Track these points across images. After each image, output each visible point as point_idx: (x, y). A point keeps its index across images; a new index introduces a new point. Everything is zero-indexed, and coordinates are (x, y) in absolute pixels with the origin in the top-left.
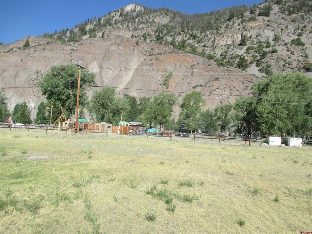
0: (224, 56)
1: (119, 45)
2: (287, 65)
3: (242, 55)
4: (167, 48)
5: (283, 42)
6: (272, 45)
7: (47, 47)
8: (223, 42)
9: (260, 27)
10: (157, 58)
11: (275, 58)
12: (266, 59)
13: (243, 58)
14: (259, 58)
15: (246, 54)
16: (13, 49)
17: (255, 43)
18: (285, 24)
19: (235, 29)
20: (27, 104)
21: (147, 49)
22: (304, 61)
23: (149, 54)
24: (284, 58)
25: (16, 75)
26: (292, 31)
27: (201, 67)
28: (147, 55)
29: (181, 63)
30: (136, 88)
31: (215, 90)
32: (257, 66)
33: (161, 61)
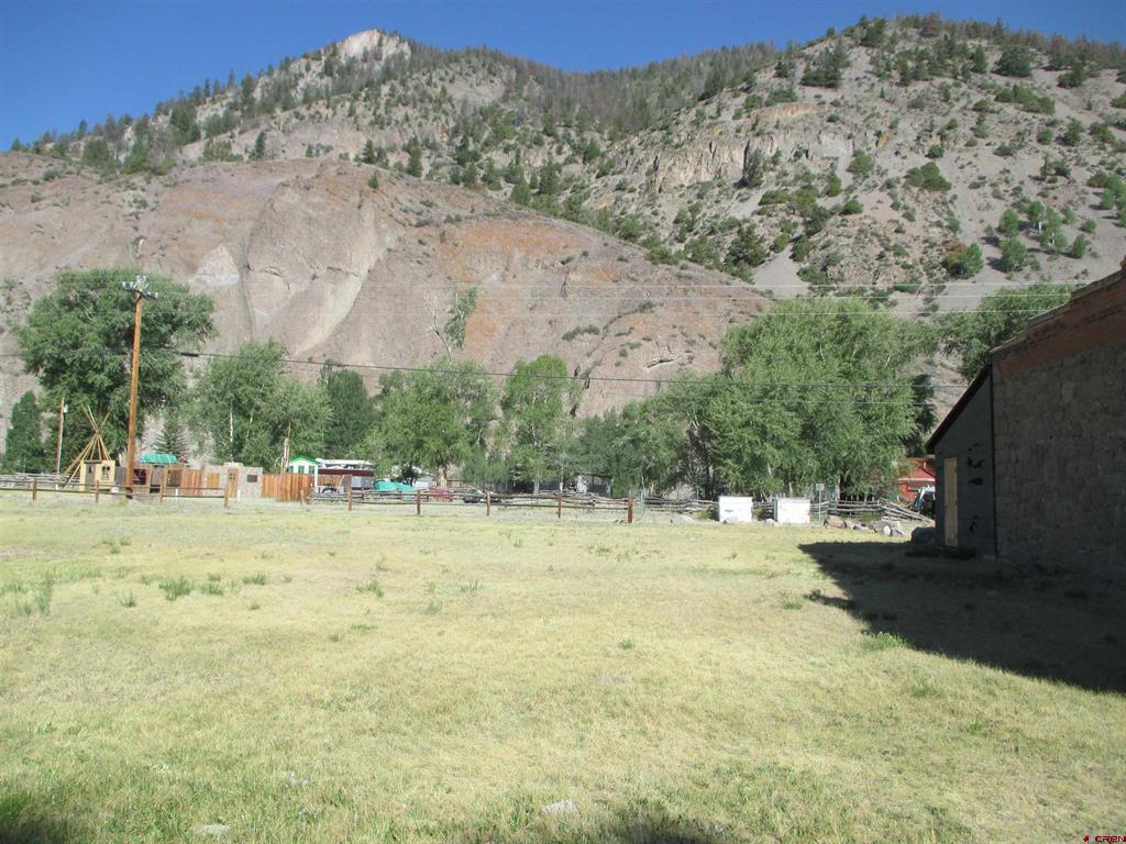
0: (688, 222)
1: (308, 189)
2: (890, 256)
3: (745, 221)
4: (479, 198)
5: (882, 176)
6: (844, 186)
7: (47, 191)
8: (683, 173)
9: (807, 124)
10: (443, 234)
11: (854, 231)
12: (823, 233)
13: (750, 231)
14: (800, 231)
15: (759, 217)
17: (791, 178)
18: (888, 114)
19: (723, 130)
21: (409, 205)
22: (945, 243)
23: (414, 222)
24: (881, 232)
26: (911, 139)
27: (598, 264)
28: (407, 223)
29: (528, 252)
30: (368, 340)
31: (637, 346)
32: (793, 257)
33: (456, 245)
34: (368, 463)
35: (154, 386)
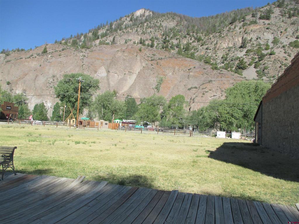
0: (225, 58)
1: (124, 52)
2: (283, 67)
3: (241, 57)
4: (168, 53)
5: (282, 44)
6: (270, 47)
7: (62, 53)
8: (224, 45)
9: (260, 30)
10: (158, 63)
11: (273, 60)
12: (263, 61)
13: (242, 60)
14: (257, 60)
15: (245, 56)
16: (33, 55)
17: (255, 45)
18: (284, 27)
19: (236, 32)
20: (45, 104)
21: (149, 55)
23: (150, 60)
24: (281, 60)
25: (35, 79)
26: (291, 33)
27: (198, 70)
28: (148, 60)
29: (179, 67)
30: (138, 90)
31: (207, 92)
32: (254, 67)
33: (161, 65)
34: (135, 121)
35: (85, 101)
